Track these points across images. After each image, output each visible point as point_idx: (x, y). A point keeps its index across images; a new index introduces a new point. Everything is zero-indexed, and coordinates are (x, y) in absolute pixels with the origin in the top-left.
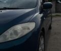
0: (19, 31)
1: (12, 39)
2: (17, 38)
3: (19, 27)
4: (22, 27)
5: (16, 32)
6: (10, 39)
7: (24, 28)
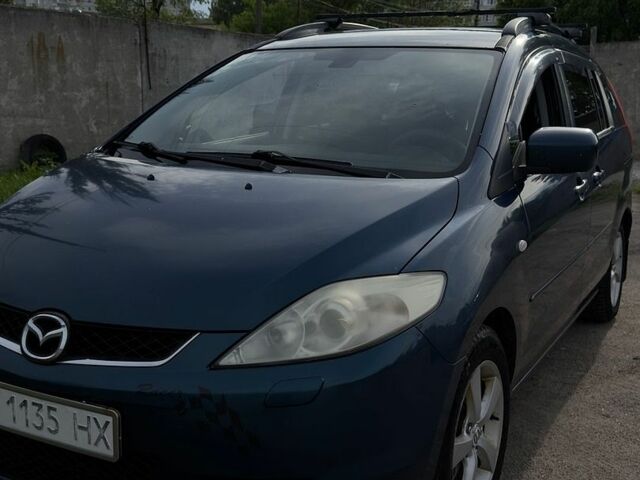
0: (348, 318)
1: (312, 354)
2: (336, 349)
3: (348, 296)
4: (367, 299)
5: (332, 322)
6: (303, 353)
7: (375, 305)
